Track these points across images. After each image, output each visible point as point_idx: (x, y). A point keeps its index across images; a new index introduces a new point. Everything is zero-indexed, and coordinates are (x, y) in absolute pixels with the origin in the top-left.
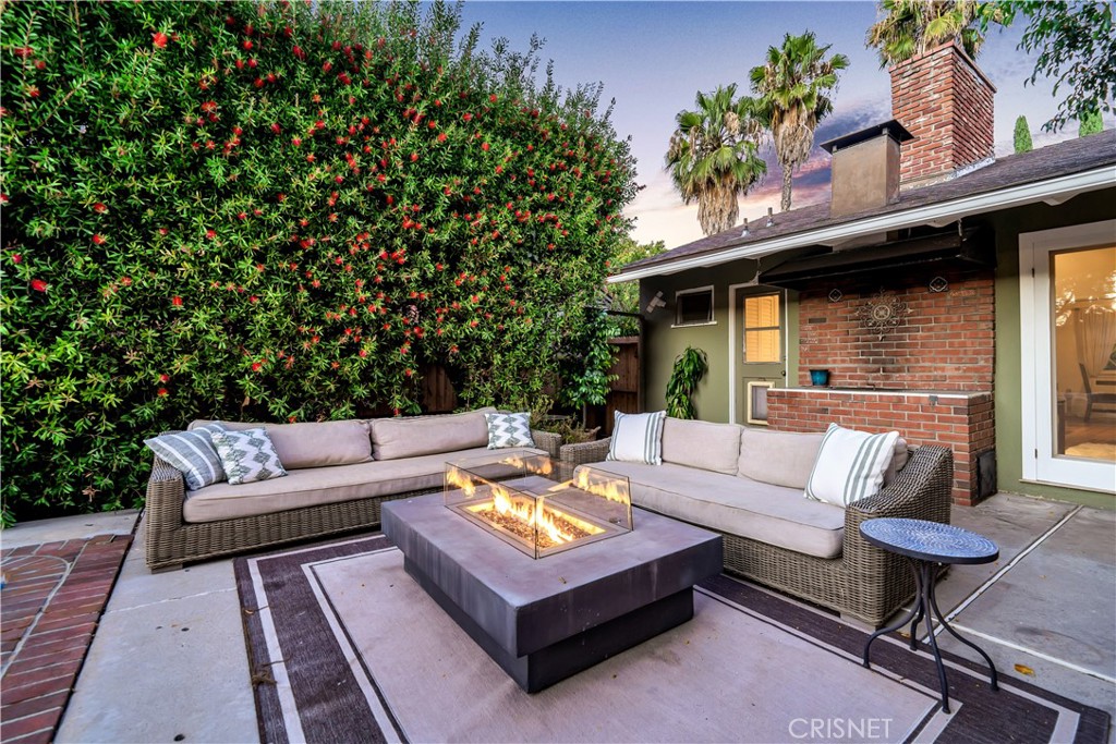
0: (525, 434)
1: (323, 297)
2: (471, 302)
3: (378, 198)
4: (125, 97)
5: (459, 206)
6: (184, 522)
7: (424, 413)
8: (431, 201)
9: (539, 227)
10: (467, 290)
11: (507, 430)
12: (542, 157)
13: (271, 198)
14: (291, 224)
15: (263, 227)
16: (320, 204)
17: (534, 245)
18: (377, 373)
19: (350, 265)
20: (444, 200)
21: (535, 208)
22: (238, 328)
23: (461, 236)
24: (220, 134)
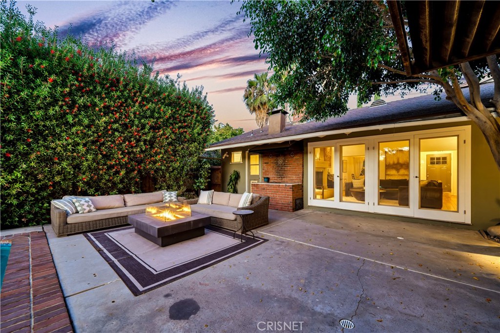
0: (175, 198)
1: (106, 157)
2: (158, 158)
3: (125, 126)
4: (38, 97)
5: (154, 128)
6: (67, 224)
7: (142, 193)
8: (143, 127)
9: (181, 134)
10: (157, 154)
11: (169, 197)
12: (182, 112)
13: (89, 127)
14: (96, 135)
15: (85, 135)
16: (105, 128)
17: (180, 139)
18: (126, 180)
19: (116, 147)
20: (148, 126)
21: (179, 128)
22: (77, 167)
23: (154, 137)
24: (71, 107)
